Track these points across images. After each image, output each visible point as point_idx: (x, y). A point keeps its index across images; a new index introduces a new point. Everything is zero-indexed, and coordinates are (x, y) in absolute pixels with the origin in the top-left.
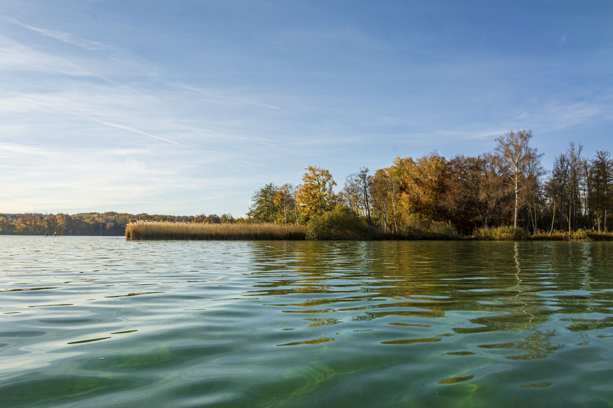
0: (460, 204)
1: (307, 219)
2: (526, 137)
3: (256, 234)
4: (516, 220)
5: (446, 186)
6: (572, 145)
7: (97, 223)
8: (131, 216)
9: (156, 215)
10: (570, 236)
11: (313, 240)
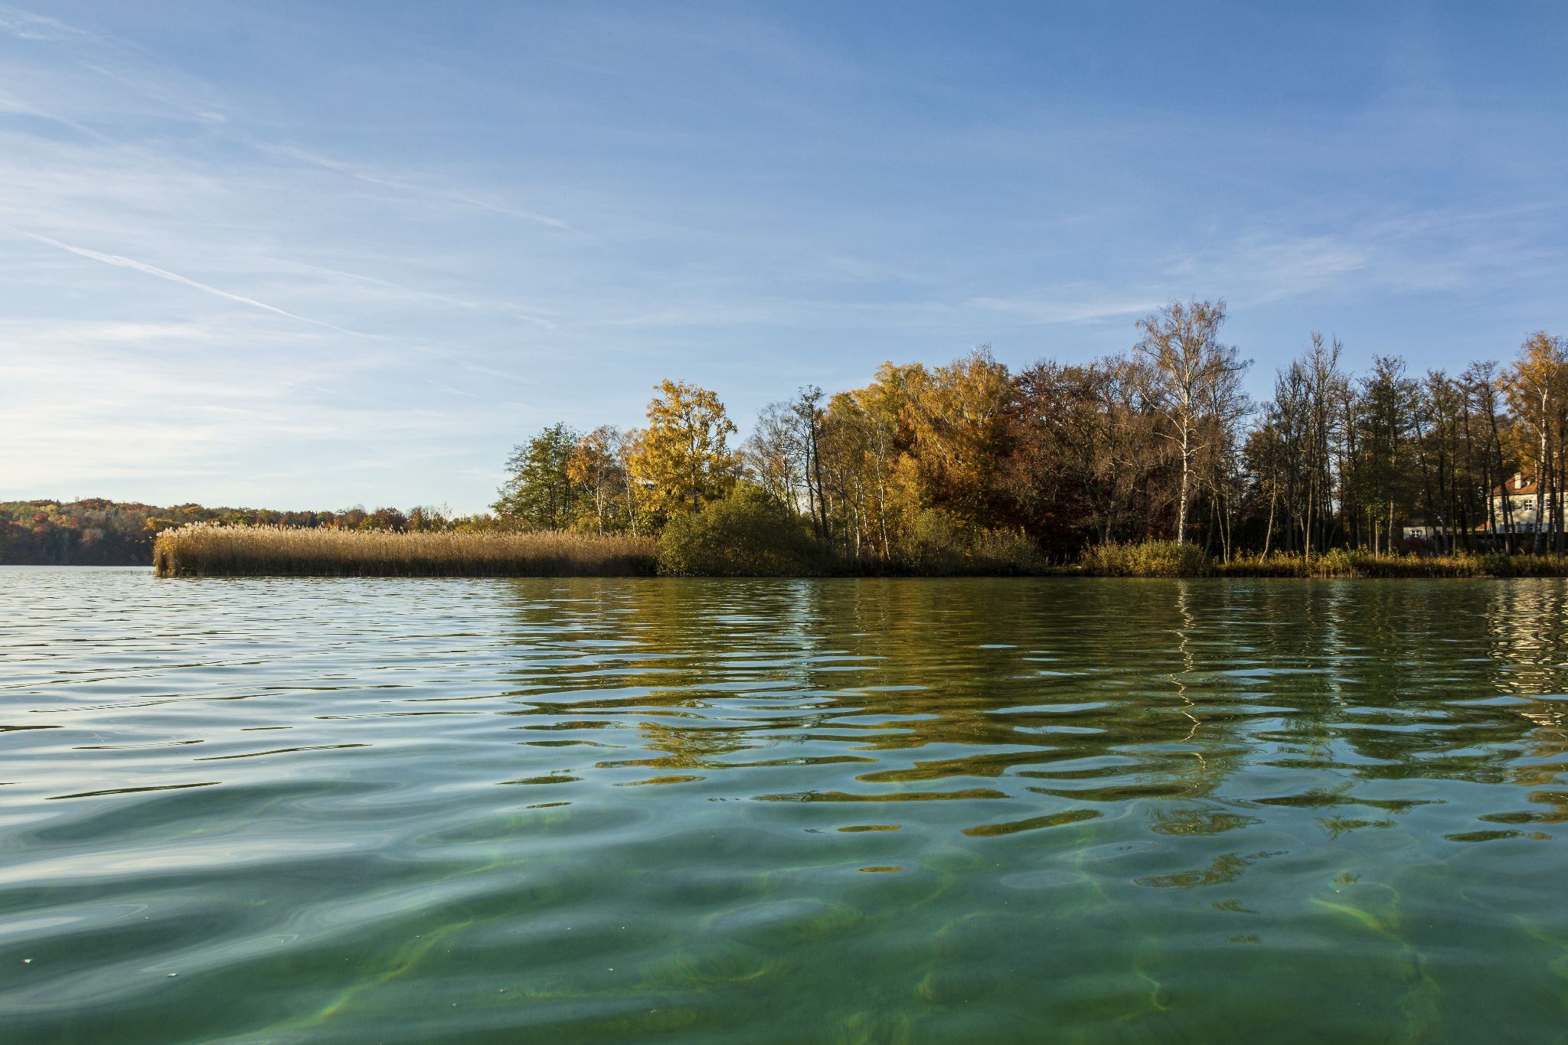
0: (1045, 484)
1: (659, 521)
2: (1209, 318)
3: (524, 559)
4: (1184, 526)
5: (1013, 439)
6: (1317, 341)
7: (56, 531)
8: (154, 511)
9: (226, 508)
10: (1312, 567)
11: (678, 575)
